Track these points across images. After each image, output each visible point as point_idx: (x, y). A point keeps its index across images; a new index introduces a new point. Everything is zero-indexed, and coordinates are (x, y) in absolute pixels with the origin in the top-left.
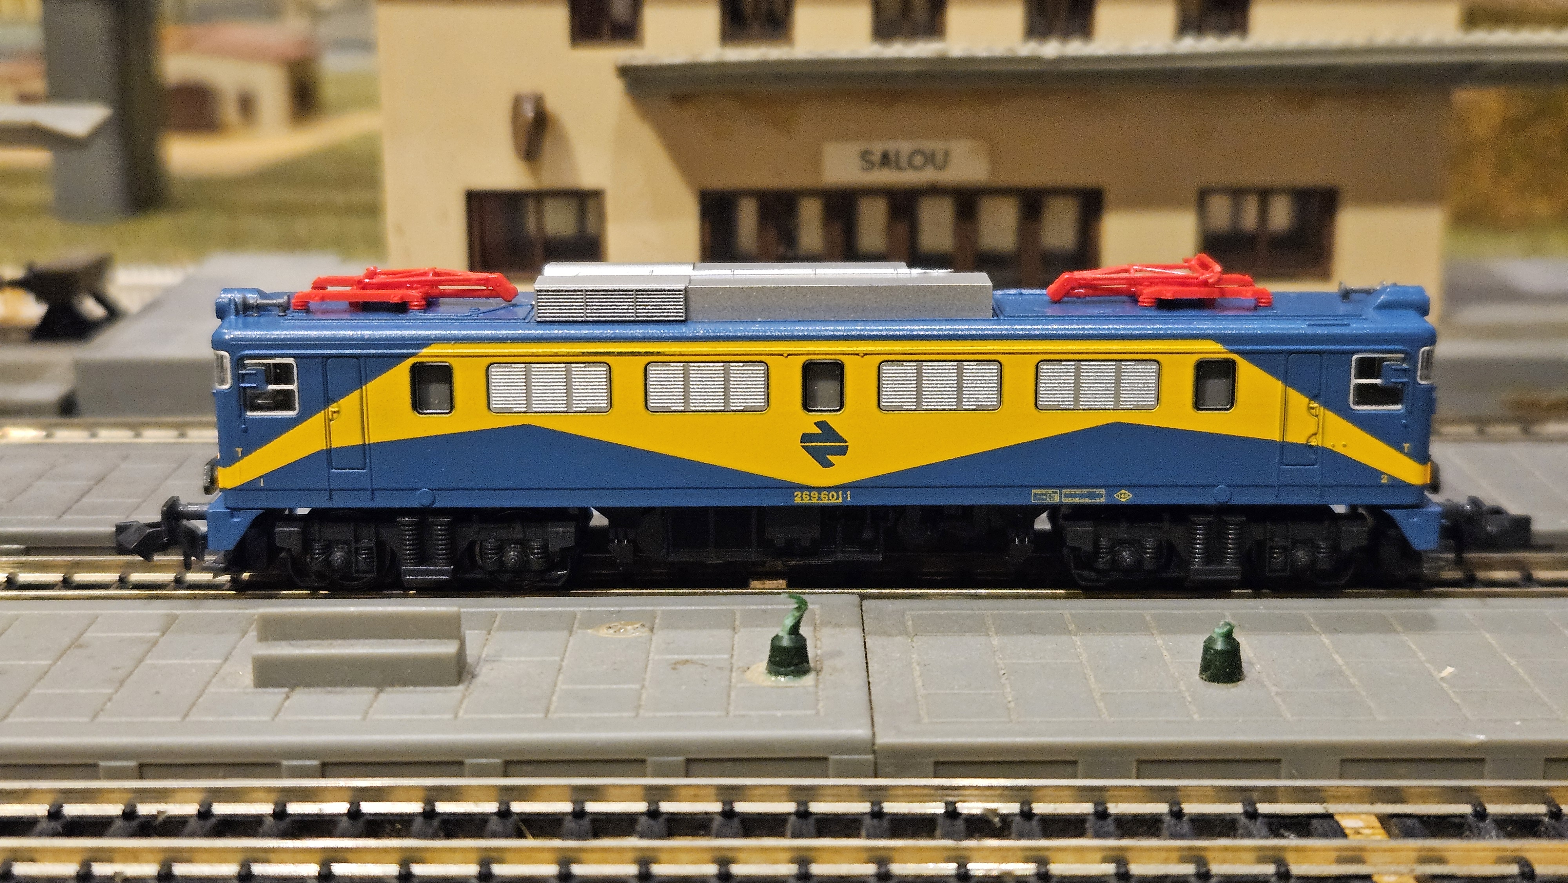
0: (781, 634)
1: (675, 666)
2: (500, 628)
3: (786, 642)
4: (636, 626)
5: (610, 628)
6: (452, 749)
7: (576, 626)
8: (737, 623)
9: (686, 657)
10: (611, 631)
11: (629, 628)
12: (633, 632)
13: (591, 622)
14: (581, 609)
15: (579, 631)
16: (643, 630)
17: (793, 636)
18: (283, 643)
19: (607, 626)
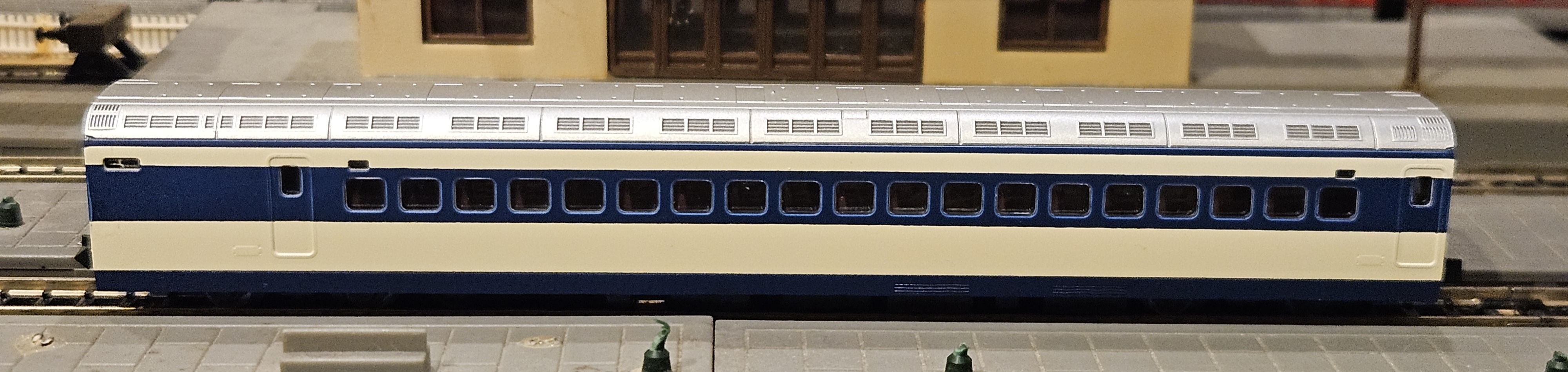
0: (651, 349)
1: (578, 370)
2: (454, 341)
3: (654, 355)
4: (552, 339)
5: (532, 341)
7: (508, 338)
8: (623, 337)
9: (586, 363)
10: (533, 343)
11: (546, 341)
12: (550, 344)
13: (519, 336)
14: (512, 326)
15: (511, 343)
16: (556, 342)
17: (659, 351)
18: (302, 353)
19: (530, 339)
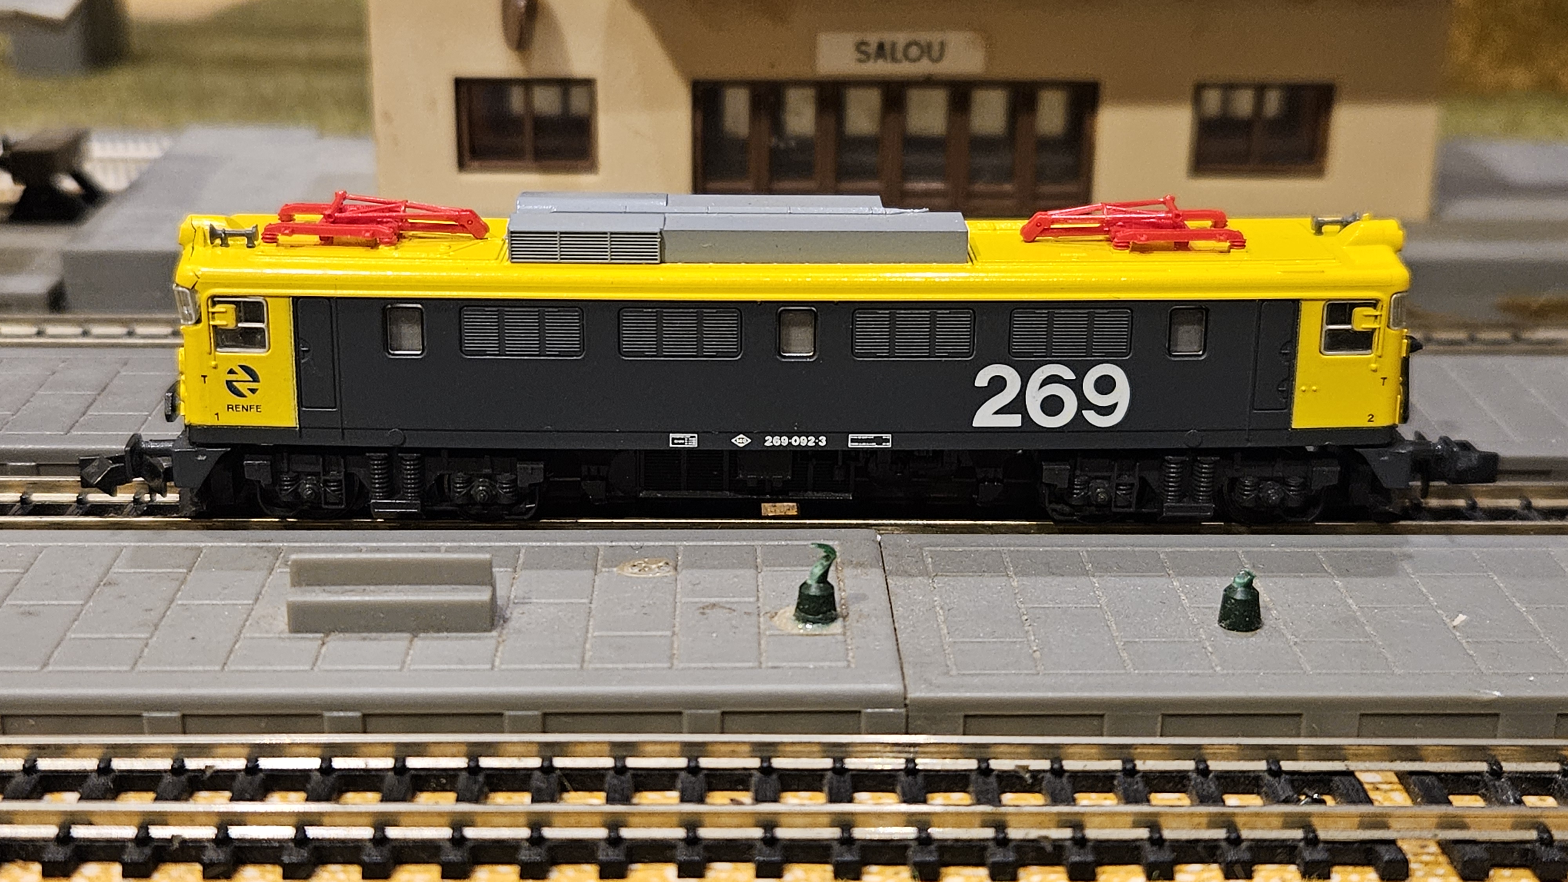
0: (809, 582)
1: (704, 609)
2: (525, 566)
3: (814, 591)
4: (661, 564)
5: (635, 566)
6: (490, 701)
7: (600, 563)
8: (758, 560)
9: (713, 600)
10: (636, 570)
11: (654, 566)
12: (658, 572)
13: (616, 559)
14: (603, 543)
15: (604, 570)
16: (667, 569)
17: (822, 585)
18: (317, 588)
19: (632, 564)
